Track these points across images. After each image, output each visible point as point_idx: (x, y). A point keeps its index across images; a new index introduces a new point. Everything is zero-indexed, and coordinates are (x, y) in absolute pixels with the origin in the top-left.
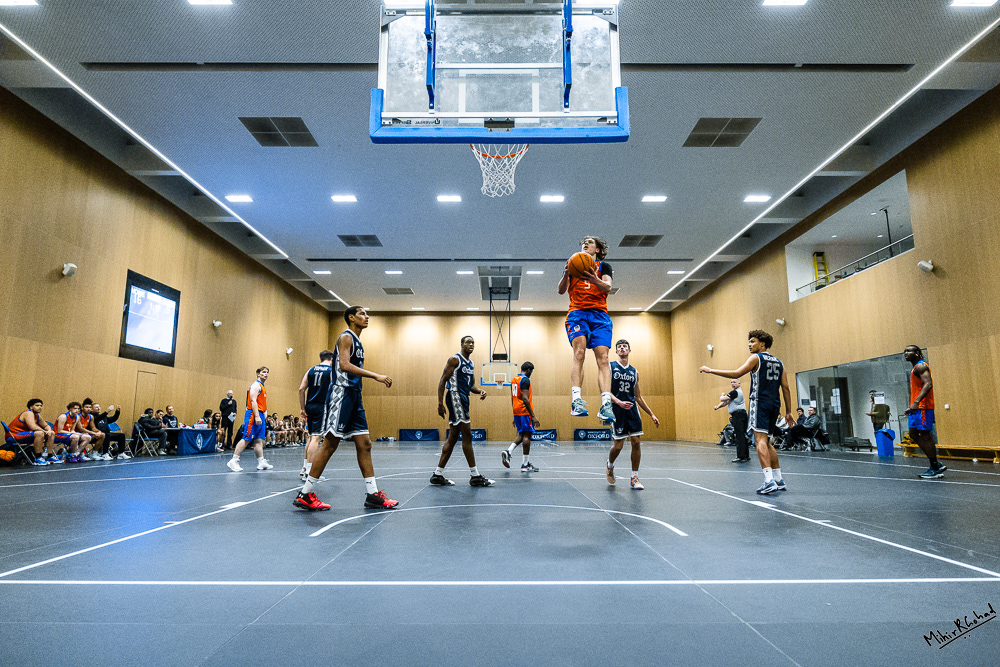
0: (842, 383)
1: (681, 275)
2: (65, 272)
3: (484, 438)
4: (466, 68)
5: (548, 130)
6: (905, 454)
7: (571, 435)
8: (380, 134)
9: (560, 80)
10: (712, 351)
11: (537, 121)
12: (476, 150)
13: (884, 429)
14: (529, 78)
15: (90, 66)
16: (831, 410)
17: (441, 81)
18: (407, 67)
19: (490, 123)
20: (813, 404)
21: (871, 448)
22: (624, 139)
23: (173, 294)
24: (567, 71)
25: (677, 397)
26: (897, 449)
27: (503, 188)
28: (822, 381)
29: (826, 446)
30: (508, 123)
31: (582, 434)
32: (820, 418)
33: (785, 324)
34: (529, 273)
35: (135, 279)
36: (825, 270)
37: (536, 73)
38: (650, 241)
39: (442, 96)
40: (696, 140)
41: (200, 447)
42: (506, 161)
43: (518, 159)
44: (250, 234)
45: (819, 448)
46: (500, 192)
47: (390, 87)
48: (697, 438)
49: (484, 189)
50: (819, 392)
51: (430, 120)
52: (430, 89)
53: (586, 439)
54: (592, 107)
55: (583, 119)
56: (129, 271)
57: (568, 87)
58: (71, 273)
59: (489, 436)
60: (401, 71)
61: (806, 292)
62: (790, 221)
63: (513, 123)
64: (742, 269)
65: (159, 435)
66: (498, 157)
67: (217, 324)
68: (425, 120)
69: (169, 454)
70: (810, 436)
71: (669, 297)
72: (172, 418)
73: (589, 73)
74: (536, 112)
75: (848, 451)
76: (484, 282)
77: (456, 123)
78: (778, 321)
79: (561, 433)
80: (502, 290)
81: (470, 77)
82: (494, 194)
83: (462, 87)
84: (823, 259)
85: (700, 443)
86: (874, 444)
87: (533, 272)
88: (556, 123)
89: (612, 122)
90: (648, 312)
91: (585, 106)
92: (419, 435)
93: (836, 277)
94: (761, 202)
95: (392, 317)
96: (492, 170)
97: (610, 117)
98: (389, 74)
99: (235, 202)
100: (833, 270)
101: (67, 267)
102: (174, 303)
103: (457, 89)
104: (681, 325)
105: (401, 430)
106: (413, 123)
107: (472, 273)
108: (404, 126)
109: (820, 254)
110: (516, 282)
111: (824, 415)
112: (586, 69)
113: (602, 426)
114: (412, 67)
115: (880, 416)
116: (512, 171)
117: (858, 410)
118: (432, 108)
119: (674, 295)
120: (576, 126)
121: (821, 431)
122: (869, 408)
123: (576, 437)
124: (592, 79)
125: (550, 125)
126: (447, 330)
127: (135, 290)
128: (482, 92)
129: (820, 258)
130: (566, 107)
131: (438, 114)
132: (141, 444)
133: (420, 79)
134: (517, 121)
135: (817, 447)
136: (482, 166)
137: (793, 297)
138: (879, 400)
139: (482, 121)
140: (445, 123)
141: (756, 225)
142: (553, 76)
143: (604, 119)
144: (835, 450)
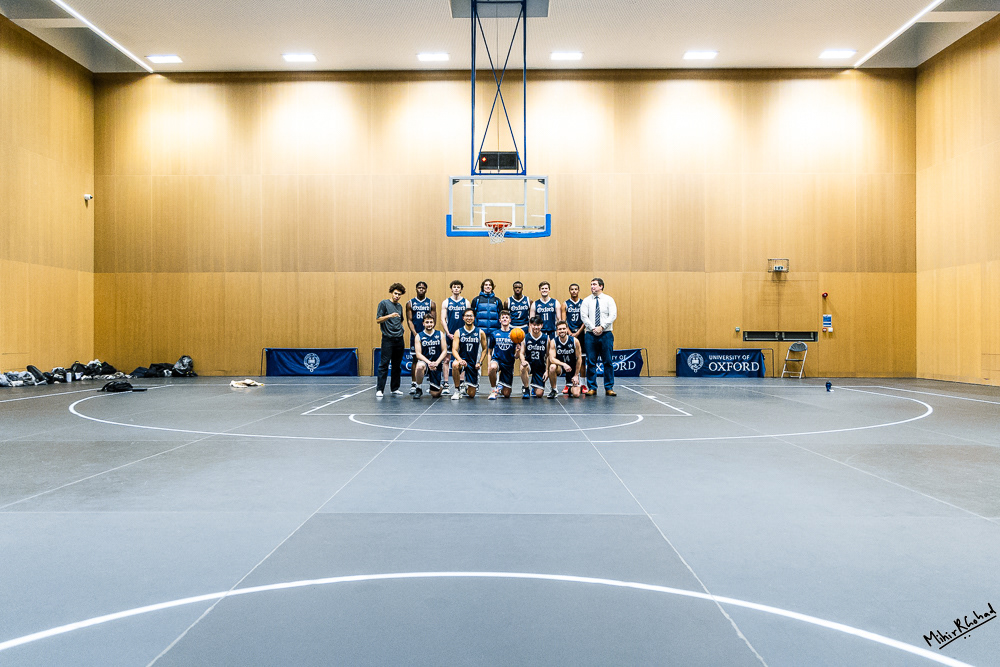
7: (668, 362)
25: (923, 279)
31: (695, 362)
53: (704, 372)
90: (858, 69)
92: (312, 363)
95: (242, 81)
105: (270, 353)
113: (739, 344)
123: (681, 368)
126: (375, 116)
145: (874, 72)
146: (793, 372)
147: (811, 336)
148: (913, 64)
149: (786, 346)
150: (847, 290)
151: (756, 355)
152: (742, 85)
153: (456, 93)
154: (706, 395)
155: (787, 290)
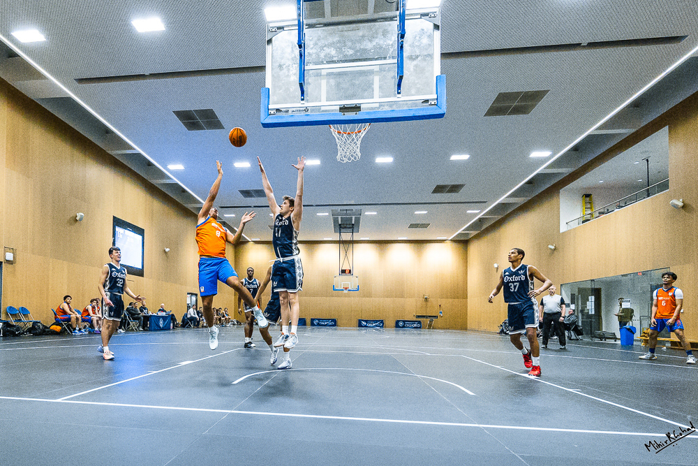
0: (597, 293)
1: (477, 213)
2: (78, 218)
3: (335, 325)
4: (326, 68)
5: (386, 112)
6: (642, 344)
7: (394, 324)
8: (268, 121)
9: (394, 73)
10: (497, 268)
11: (377, 105)
12: (333, 128)
13: (627, 326)
14: (371, 72)
15: (81, 81)
16: (586, 311)
17: (309, 79)
18: (285, 71)
19: (344, 109)
20: (573, 307)
21: (616, 339)
22: (441, 116)
23: (140, 231)
24: (400, 66)
26: (637, 341)
27: (352, 156)
28: (580, 290)
29: (580, 337)
30: (357, 108)
31: (401, 324)
32: (577, 317)
33: (555, 249)
34: (366, 213)
35: (118, 222)
36: (591, 208)
37: (376, 68)
38: (454, 188)
39: (309, 91)
40: (495, 110)
41: (161, 326)
42: (354, 136)
43: (363, 134)
44: (184, 191)
45: (575, 338)
46: (349, 159)
47: (274, 86)
48: (482, 329)
49: (338, 157)
50: (578, 299)
51: (301, 109)
52: (301, 86)
53: (403, 327)
54: (418, 93)
55: (411, 102)
56: (114, 217)
57: (401, 78)
58: (81, 219)
59: (338, 323)
60: (281, 73)
61: (574, 225)
62: (566, 171)
63: (360, 107)
64: (525, 208)
65: (138, 319)
66: (349, 133)
67: (167, 250)
68: (298, 109)
69: (145, 330)
70: (569, 329)
71: (467, 229)
72: (145, 309)
73: (416, 66)
74: (377, 99)
75: (597, 340)
76: (335, 221)
77: (319, 110)
78: (550, 246)
79: (386, 323)
80: (348, 226)
81: (329, 75)
82: (346, 160)
83: (324, 82)
84: (591, 199)
85: (486, 332)
86: (618, 336)
87: (370, 213)
88: (391, 106)
89: (433, 103)
91: (413, 91)
93: (600, 213)
94: (543, 157)
96: (345, 143)
97: (431, 100)
98: (273, 76)
99: (174, 169)
100: (598, 207)
101: (79, 215)
102: (141, 237)
103: (320, 84)
104: (475, 249)
106: (290, 112)
107: (327, 214)
108: (284, 114)
109: (588, 196)
110: (358, 220)
111: (580, 315)
112: (415, 63)
114: (289, 70)
115: (626, 316)
116: (359, 143)
117: (608, 312)
118: (303, 100)
119: (472, 227)
120: (405, 108)
121: (577, 327)
122: (617, 310)
123: (397, 326)
124: (419, 71)
125: (387, 108)
127: (118, 229)
128: (338, 85)
129: (588, 199)
130: (399, 93)
131: (307, 104)
132: (129, 324)
133: (295, 78)
134: (362, 106)
135: (573, 337)
136: (337, 140)
137: (563, 228)
138: (626, 305)
139: (338, 108)
140: (312, 111)
141: (538, 175)
142: (389, 70)
143: (427, 101)
144: (587, 340)
145: (454, 241)
146: (430, 327)
147: (436, 317)
148: (466, 239)
149: (429, 319)
150: (446, 303)
151: (419, 322)
152: (416, 245)
153: (335, 247)
154: (404, 334)
155: (429, 304)
